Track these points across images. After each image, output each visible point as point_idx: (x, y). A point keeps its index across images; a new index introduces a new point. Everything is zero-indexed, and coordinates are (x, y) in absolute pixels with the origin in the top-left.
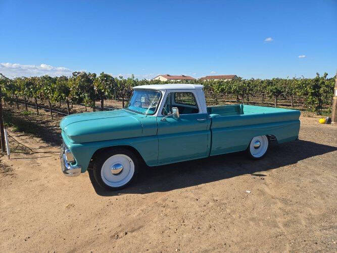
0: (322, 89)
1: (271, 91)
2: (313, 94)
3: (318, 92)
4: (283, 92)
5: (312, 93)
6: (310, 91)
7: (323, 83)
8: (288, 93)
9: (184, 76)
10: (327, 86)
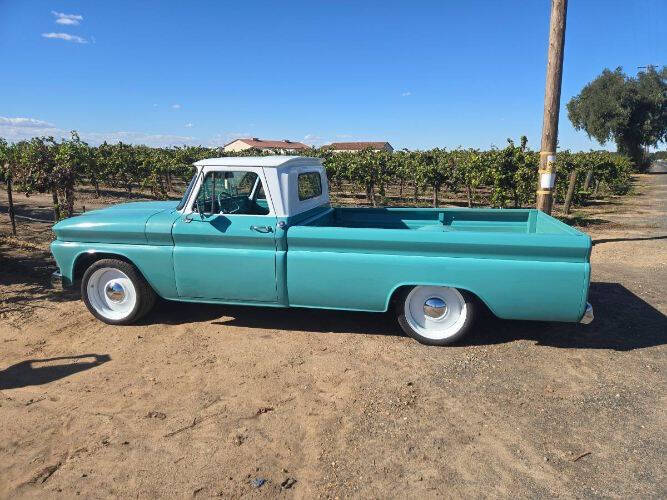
0: (519, 172)
1: (425, 176)
2: (502, 183)
3: (512, 177)
4: (447, 178)
5: (500, 180)
6: (497, 176)
7: (521, 159)
8: (457, 179)
9: (288, 142)
10: (529, 166)
